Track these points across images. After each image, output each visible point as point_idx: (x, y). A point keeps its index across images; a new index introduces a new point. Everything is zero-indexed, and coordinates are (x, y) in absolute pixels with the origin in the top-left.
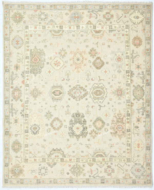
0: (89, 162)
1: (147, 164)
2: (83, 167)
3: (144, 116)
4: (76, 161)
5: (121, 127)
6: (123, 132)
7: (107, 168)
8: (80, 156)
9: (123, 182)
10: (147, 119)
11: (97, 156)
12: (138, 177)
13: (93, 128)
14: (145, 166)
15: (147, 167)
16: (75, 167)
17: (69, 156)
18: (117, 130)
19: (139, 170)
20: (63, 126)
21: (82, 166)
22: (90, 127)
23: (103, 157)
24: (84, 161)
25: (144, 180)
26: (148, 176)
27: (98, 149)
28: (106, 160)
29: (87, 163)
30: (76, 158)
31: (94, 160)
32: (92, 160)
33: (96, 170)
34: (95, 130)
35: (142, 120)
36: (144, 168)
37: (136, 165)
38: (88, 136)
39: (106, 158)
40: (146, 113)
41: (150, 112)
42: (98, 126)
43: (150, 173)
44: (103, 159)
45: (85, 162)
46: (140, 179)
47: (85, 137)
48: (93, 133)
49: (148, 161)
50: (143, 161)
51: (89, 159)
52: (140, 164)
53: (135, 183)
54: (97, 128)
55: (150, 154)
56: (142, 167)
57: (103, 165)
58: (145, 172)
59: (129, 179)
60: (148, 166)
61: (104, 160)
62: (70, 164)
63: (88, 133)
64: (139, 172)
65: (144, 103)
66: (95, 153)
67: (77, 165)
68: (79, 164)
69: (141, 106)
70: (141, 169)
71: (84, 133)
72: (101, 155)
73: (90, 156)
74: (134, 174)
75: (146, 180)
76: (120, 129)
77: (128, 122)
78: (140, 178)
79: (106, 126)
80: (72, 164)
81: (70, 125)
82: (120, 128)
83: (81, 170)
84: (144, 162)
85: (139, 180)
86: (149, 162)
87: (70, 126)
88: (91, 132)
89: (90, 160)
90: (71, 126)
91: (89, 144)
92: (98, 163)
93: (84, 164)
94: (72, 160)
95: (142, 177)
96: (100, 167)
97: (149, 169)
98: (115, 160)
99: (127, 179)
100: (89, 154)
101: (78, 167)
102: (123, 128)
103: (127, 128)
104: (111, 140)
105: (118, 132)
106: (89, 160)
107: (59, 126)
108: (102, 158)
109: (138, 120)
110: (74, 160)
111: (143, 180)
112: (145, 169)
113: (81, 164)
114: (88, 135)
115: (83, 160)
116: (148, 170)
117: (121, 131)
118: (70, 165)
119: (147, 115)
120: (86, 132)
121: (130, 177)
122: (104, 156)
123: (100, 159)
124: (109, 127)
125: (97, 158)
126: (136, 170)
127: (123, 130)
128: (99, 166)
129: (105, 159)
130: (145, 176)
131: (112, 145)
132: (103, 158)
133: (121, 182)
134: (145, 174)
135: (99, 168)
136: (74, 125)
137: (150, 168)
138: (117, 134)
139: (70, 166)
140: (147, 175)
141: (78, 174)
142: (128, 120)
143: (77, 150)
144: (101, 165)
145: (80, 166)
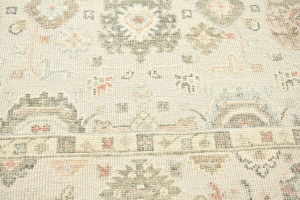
0: (200, 149)
2: (170, 178)
4: (133, 146)
7: (293, 175)
8: (155, 126)
11: (235, 122)
13: (198, 18)
16: (132, 175)
17: (99, 127)
20: (80, 14)
21: (165, 171)
22: (186, 15)
23: (263, 124)
24: (177, 146)
27: (234, 91)
28: (278, 139)
29: (188, 155)
30: (133, 136)
31: (223, 141)
32: (211, 138)
34: (209, 24)
38: (184, 46)
39: (275, 131)
42: (219, 14)
44: (262, 134)
45: (179, 149)
47: (172, 48)
48: (203, 33)
51: (196, 134)
54: (214, 20)
57: (271, 164)
61: (267, 137)
62: (104, 162)
63: (183, 33)
66: (225, 111)
67: (138, 167)
68: (152, 160)
71: (167, 34)
72: (252, 116)
73: (202, 125)
79: (247, 14)
80: (117, 165)
81: (106, 9)
87: (106, 13)
88: (192, 33)
89: (204, 143)
90: (112, 11)
91: (191, 75)
92: (244, 155)
93: (177, 159)
94: (117, 146)
96: (259, 174)
100: (195, 114)
101: (148, 175)
104: (278, 58)
106: (196, 141)
107: (61, 14)
108: (260, 129)
110: (124, 142)
113: (161, 164)
114: (182, 41)
115: (167, 143)
118: (104, 166)
120: (173, 31)
122: (265, 119)
124: (260, 17)
125: (233, 132)
128: (250, 166)
129: (274, 135)
131: (291, 78)
132: (265, 129)
135: (251, 177)
136: (125, 8)
139: (104, 171)
143: (139, 101)
144: (261, 163)
145: (157, 173)
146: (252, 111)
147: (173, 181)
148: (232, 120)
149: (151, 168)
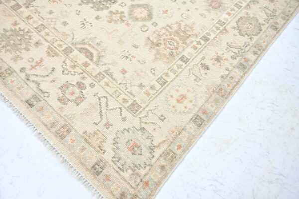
0: (56, 46)
1: (169, 154)
2: (32, 45)
3: (235, 62)
4: (35, 26)
5: (175, 43)
6: (172, 55)
7: (75, 83)
8: (52, 26)
9: (73, 141)
10: (237, 70)
11: (81, 50)
12: (118, 164)
13: (126, 10)
14: (158, 153)
15: (162, 159)
16: (22, 33)
17: (35, 11)
18: (163, 43)
19: (136, 149)
21: (33, 41)
22: (122, 5)
23: (91, 60)
24: (49, 38)
25: (128, 187)
26: (146, 183)
27: (98, 41)
28: (88, 69)
29: (48, 44)
30: (40, 23)
31: (68, 51)
32: (65, 47)
33: (50, 70)
34: (126, 14)
35: (226, 64)
36: (153, 157)
37: (139, 132)
38: (104, 13)
39: (92, 65)
40: (243, 60)
41: (252, 65)
42: (136, 15)
43: (156, 180)
44: (86, 62)
46: (120, 175)
47: (98, 10)
48: (118, 15)
49: (176, 148)
50: (165, 139)
51: (62, 41)
52: (150, 137)
53: (98, 173)
54: (130, 15)
55: (194, 136)
56: (152, 149)
57: (73, 73)
58: (147, 168)
59: (92, 149)
60: (165, 159)
61: (86, 65)
63: (110, 10)
64: (133, 154)
65: (249, 45)
66: (84, 43)
67: (28, 32)
68: (35, 34)
69: (240, 45)
70: (144, 149)
71: (103, 5)
72: (91, 54)
73: (69, 40)
74: (118, 148)
75: (132, 191)
76: (169, 46)
77: (195, 48)
78: (123, 171)
79: (149, 24)
80: (22, 26)
82: (172, 43)
83: (24, 46)
84: (165, 141)
85: (116, 175)
86: (178, 152)
88: (114, 11)
89: (60, 46)
91: (90, 24)
92: (68, 62)
93: (44, 42)
94: (31, 21)
95: (127, 174)
96: (63, 71)
97: (163, 167)
98: (107, 85)
99: (89, 143)
100: (72, 35)
101: (27, 37)
102: (177, 48)
103: (185, 53)
104: (135, 47)
105: (163, 46)
106: (59, 43)
108: (87, 60)
109: (217, 59)
110: (34, 22)
111: (125, 185)
112: (154, 160)
113: (36, 38)
114: (106, 12)
115: (48, 35)
116: (159, 170)
117: (168, 50)
118: (18, 22)
119: (241, 64)
120: (108, 6)
121: (99, 147)
122: (95, 59)
123: (82, 58)
124: (152, 29)
125: (76, 52)
126: (131, 143)
127: (174, 51)
128: (64, 66)
129: (90, 67)
130: (138, 180)
131: (130, 57)
132: (89, 62)
133: (68, 138)
134: (142, 172)
135: (59, 70)
137: (167, 168)
138: (158, 48)
139: (16, 24)
140: (144, 180)
141: (9, 48)
142: (197, 44)
143: (60, 15)
144: (71, 69)
145: (30, 39)
146: (95, 53)
147: (31, 46)
148: (82, 48)
149: (30, 36)
